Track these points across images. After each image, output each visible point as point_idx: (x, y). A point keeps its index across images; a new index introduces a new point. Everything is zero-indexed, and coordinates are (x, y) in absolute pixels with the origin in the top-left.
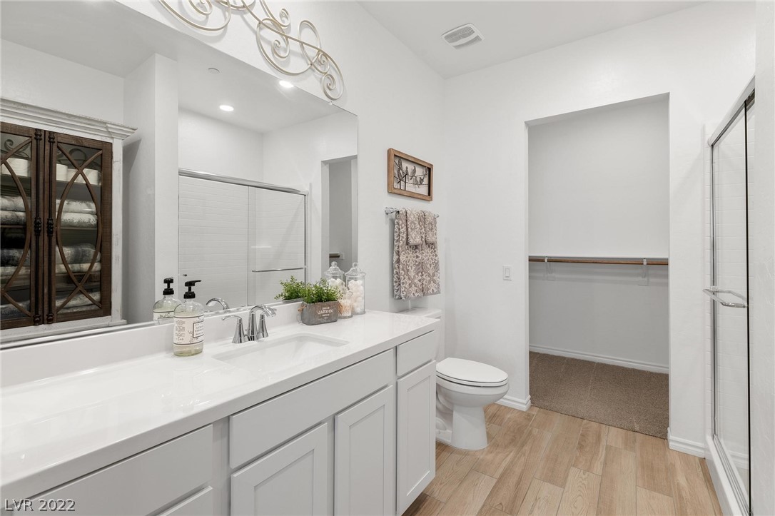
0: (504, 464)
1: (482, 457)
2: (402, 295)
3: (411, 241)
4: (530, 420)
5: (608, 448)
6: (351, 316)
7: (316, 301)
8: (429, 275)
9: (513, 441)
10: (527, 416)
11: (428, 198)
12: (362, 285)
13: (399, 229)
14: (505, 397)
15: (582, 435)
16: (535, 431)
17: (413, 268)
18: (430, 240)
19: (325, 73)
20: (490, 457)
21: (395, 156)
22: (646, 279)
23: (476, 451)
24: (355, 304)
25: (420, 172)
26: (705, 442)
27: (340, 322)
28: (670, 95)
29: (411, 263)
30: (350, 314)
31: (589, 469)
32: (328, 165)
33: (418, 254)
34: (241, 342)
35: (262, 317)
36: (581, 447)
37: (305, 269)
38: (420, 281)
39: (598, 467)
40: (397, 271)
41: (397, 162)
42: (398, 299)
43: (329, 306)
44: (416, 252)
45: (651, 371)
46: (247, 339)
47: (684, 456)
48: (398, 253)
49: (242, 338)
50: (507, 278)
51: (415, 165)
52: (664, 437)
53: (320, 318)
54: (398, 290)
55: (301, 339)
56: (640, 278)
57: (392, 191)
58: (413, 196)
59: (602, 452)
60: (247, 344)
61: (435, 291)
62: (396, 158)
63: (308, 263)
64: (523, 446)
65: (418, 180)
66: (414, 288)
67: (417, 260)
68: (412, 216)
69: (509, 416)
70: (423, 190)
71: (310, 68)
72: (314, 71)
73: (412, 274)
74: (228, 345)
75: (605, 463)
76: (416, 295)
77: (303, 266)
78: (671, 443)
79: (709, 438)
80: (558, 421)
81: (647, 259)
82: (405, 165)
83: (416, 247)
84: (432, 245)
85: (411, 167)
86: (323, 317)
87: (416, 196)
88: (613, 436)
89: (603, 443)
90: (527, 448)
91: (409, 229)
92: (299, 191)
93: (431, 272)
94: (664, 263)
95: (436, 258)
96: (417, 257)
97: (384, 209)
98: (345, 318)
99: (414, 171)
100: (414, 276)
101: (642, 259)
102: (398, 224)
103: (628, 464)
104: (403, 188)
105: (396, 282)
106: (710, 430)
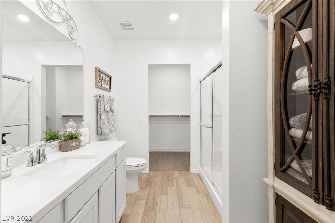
0: (147, 194)
1: (138, 194)
2: (102, 133)
3: (106, 110)
4: (150, 176)
5: (176, 178)
6: (85, 145)
7: (70, 140)
8: (112, 124)
9: (147, 185)
10: (150, 175)
11: (110, 90)
12: (88, 130)
13: (101, 104)
14: (145, 170)
15: (168, 176)
16: (154, 179)
17: (113, 120)
18: (112, 109)
19: (70, 26)
20: (141, 193)
21: (98, 70)
22: (179, 122)
23: (135, 192)
24: (86, 139)
25: (107, 79)
26: (199, 168)
27: (81, 148)
28: (191, 65)
29: (106, 119)
30: (84, 144)
31: (173, 186)
32: (45, 67)
33: (108, 115)
34: (33, 166)
35: (44, 150)
36: (168, 180)
37: (29, 124)
38: (109, 126)
39: (175, 185)
40: (100, 123)
41: (99, 73)
42: (100, 135)
43: (76, 141)
44: (107, 114)
45: (181, 151)
46: (37, 163)
47: (194, 174)
48: (100, 115)
49: (34, 163)
50: (141, 124)
51: (106, 76)
52: (188, 170)
53: (72, 147)
54: (100, 131)
55: (65, 159)
56: (178, 122)
57: (96, 86)
58: (105, 89)
59: (175, 180)
60: (37, 166)
61: (114, 130)
62: (98, 71)
63: (31, 121)
64: (151, 185)
65: (107, 82)
66: (107, 130)
67: (108, 117)
68: (106, 98)
69: (143, 176)
70: (108, 87)
71: (63, 21)
72: (64, 23)
73: (106, 123)
74: (24, 169)
75: (176, 183)
76: (108, 133)
77: (28, 123)
78: (191, 172)
79: (200, 167)
80: (159, 174)
81: (180, 115)
82: (102, 75)
83: (107, 112)
84: (112, 111)
85: (104, 76)
86: (73, 147)
87: (106, 89)
88: (176, 174)
89: (174, 177)
90: (152, 186)
91: (105, 104)
92: (24, 80)
93: (112, 123)
94: (188, 116)
95: (114, 117)
96: (108, 116)
97: (94, 95)
98: (82, 146)
99: (105, 78)
100: (107, 125)
101: (179, 115)
102: (100, 101)
103: (182, 181)
104: (101, 85)
105: (99, 128)
106: (200, 165)
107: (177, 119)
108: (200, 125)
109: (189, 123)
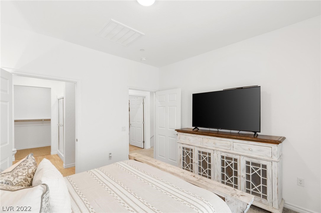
22: (43, 124)
26: (58, 151)
47: (54, 155)
52: (50, 154)
56: (41, 124)
79: (58, 150)
81: (44, 119)
94: (50, 120)
101: (42, 119)
106: (58, 149)
107: (41, 122)
108: (58, 126)
109: (50, 125)
